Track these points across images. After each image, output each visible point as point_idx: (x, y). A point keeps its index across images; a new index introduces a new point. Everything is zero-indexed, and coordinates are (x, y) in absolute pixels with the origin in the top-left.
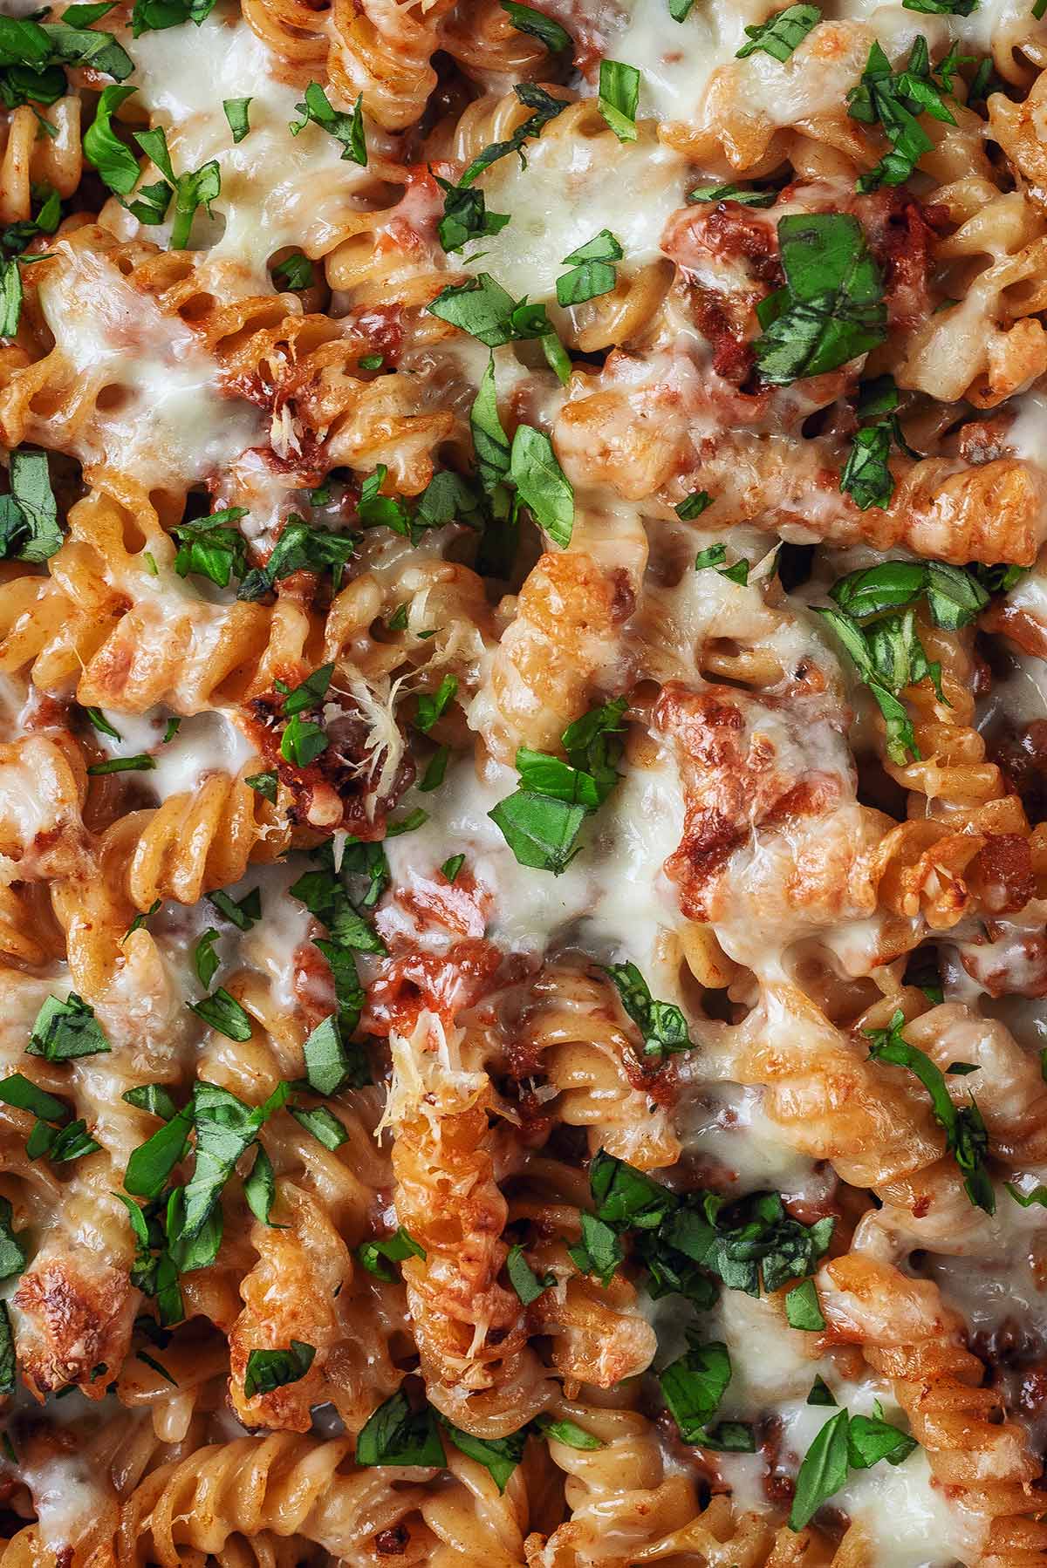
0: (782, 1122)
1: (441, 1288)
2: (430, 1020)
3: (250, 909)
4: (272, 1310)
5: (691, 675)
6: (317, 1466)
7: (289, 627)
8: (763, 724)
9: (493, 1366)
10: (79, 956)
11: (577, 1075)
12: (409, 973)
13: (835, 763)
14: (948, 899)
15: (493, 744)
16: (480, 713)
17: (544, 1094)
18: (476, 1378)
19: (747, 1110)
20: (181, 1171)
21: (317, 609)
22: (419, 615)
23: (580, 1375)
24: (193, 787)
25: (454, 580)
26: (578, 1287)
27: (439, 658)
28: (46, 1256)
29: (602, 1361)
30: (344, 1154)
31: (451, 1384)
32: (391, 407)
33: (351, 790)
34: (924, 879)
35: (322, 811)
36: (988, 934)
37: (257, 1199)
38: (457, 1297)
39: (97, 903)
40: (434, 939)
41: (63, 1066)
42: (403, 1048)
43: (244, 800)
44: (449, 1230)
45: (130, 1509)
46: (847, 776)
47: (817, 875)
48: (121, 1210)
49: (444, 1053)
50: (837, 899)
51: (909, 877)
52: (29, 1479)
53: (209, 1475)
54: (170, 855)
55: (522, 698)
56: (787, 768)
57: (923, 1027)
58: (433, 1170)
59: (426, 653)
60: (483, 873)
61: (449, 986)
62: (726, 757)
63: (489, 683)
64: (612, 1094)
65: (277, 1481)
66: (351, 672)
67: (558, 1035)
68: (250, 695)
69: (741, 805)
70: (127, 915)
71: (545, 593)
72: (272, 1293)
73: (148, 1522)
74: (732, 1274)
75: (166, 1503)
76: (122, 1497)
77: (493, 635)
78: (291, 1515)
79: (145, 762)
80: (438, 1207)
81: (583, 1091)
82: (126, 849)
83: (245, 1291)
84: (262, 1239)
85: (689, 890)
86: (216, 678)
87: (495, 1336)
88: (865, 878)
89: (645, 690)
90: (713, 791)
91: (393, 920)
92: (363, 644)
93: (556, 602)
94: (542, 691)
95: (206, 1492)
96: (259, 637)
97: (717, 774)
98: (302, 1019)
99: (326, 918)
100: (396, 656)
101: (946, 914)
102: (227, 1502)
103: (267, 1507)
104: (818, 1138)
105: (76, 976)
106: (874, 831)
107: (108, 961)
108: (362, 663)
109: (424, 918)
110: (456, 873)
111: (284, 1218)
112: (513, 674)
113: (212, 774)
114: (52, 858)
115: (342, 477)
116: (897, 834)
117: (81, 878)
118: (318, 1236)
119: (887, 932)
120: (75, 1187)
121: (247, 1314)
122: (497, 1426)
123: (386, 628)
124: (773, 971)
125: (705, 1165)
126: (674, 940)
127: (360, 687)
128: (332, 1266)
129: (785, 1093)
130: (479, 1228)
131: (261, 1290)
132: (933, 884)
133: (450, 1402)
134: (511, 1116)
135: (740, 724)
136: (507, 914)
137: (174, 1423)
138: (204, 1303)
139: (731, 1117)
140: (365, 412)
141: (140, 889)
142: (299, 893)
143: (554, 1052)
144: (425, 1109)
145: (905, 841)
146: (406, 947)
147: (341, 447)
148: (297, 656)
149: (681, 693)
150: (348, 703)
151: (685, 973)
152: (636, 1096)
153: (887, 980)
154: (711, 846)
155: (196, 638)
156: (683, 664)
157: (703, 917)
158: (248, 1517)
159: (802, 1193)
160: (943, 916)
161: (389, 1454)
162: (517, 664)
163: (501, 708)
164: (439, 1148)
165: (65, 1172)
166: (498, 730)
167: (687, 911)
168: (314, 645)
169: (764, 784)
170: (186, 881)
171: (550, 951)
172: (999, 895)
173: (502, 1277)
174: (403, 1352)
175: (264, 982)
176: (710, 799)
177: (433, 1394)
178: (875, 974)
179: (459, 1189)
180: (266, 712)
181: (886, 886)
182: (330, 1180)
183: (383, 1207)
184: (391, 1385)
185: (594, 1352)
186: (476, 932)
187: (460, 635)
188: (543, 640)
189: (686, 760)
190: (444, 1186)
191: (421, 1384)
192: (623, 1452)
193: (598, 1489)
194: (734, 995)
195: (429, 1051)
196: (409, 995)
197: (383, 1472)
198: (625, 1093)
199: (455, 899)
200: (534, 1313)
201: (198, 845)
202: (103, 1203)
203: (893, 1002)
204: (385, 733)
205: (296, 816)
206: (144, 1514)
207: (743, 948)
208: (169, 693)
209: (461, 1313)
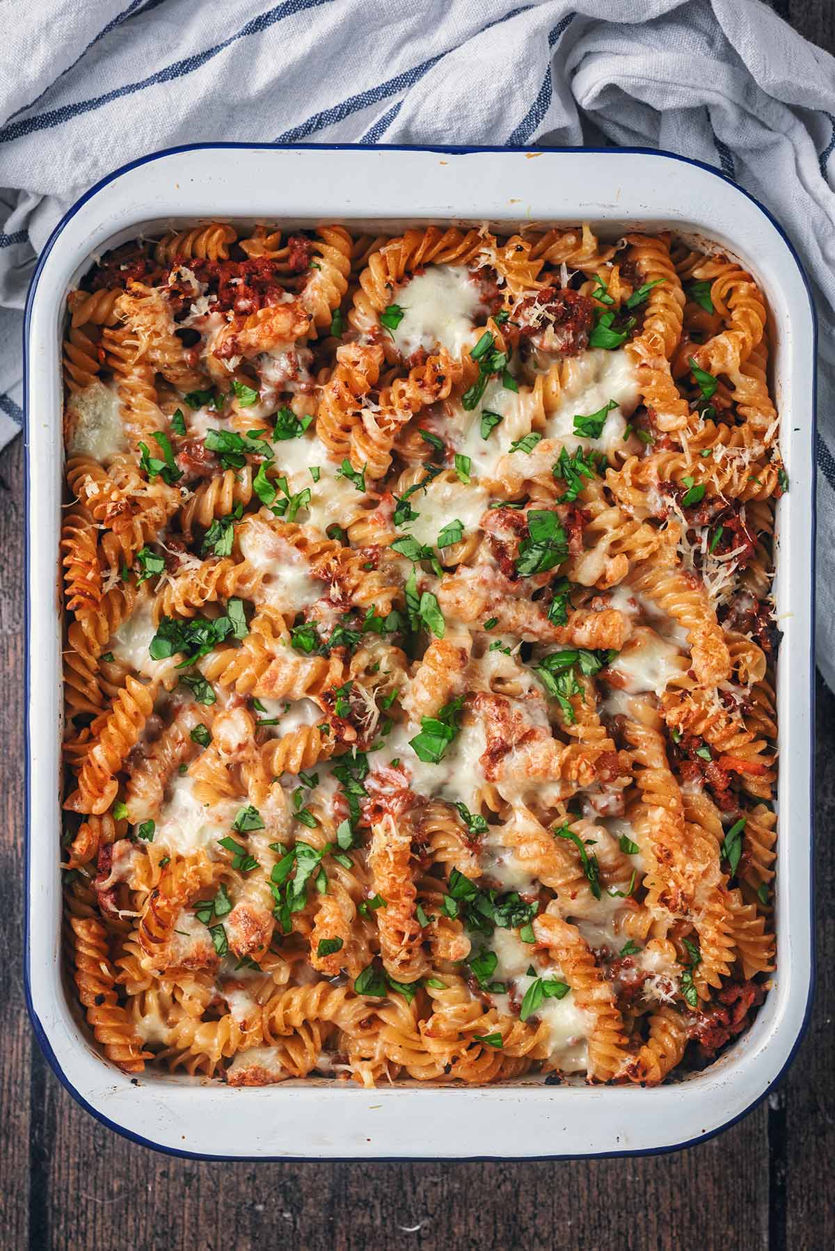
0: (523, 860)
1: (392, 918)
2: (388, 818)
3: (315, 780)
4: (327, 925)
5: (489, 690)
6: (338, 994)
7: (337, 667)
8: (517, 707)
9: (409, 952)
10: (253, 793)
11: (442, 842)
12: (378, 802)
13: (543, 724)
14: (589, 773)
15: (412, 715)
16: (407, 704)
17: (428, 850)
18: (404, 955)
19: (507, 858)
20: (291, 875)
21: (346, 662)
22: (384, 665)
23: (443, 956)
24: (296, 731)
25: (396, 653)
26: (442, 923)
27: (391, 682)
28: (240, 905)
29: (451, 950)
30: (352, 871)
31: (392, 959)
32: (376, 583)
33: (360, 729)
34: (579, 765)
35: (349, 735)
36: (602, 790)
37: (321, 885)
38: (399, 921)
39: (260, 772)
40: (387, 790)
41: (243, 834)
42: (378, 828)
43: (316, 734)
44: (396, 895)
45: (266, 1009)
46: (549, 729)
47: (538, 762)
48: (268, 888)
49: (394, 830)
50: (546, 772)
51: (573, 764)
52: (227, 998)
53: (297, 997)
54: (288, 755)
55: (424, 695)
56: (526, 723)
57: (575, 827)
58: (389, 873)
59: (385, 681)
60: (408, 765)
61: (396, 806)
62: (503, 718)
63: (410, 692)
64: (456, 849)
65: (323, 1000)
66: (359, 685)
67: (434, 827)
68: (321, 691)
69: (510, 736)
70: (271, 778)
71: (434, 655)
72: (328, 919)
73: (274, 1013)
74: (500, 921)
75: (281, 1006)
76: (262, 1006)
77: (412, 676)
78: (328, 1012)
79: (276, 722)
80: (392, 887)
81: (445, 848)
82: (270, 753)
83: (316, 919)
84: (322, 900)
85: (489, 768)
86: (309, 684)
87: (412, 938)
88: (557, 764)
89: (471, 696)
90: (497, 730)
91: (371, 783)
92: (362, 676)
93: (439, 658)
94: (432, 693)
95: (297, 1001)
96: (326, 670)
97: (500, 725)
98: (336, 820)
99: (345, 783)
100: (375, 681)
101: (588, 779)
102: (304, 1007)
103: (319, 1009)
104: (535, 865)
105: (252, 800)
106: (560, 748)
107: (264, 794)
108: (363, 682)
109: (384, 782)
110: (396, 765)
111: (331, 892)
112: (421, 687)
113: (301, 726)
114: (243, 753)
115: (356, 611)
116: (569, 748)
117: (254, 761)
118: (345, 900)
119: (563, 789)
120: (249, 881)
121: (317, 928)
122: (408, 977)
123: (371, 671)
124: (518, 803)
125: (490, 879)
126: (480, 792)
127: (363, 691)
128: (349, 912)
129: (523, 848)
130: (407, 895)
131: (322, 919)
132: (583, 766)
133: (392, 967)
134: (417, 857)
135: (508, 706)
136: (417, 780)
137: (283, 977)
138: (299, 926)
139: (501, 861)
140: (367, 585)
141: (277, 767)
142: (334, 774)
143: (433, 834)
144: (388, 849)
145: (572, 751)
146: (376, 794)
147: (357, 598)
148: (340, 677)
149: (485, 696)
150: (358, 696)
151: (484, 805)
152: (466, 850)
153: (561, 808)
154: (498, 751)
155: (302, 669)
156: (485, 685)
157: (494, 780)
158: (312, 1012)
159: (527, 892)
160: (586, 780)
161: (368, 990)
162: (423, 682)
163: (416, 701)
164: (392, 864)
165: (245, 876)
166: (414, 710)
167: (487, 778)
168: (346, 673)
169: (518, 728)
170: (294, 764)
171: (431, 797)
172: (607, 774)
173: (415, 916)
174: (374, 947)
175: (320, 808)
176: (497, 734)
177: (385, 963)
178: (557, 806)
179: (399, 880)
180: (328, 696)
181: (565, 767)
182: (347, 880)
183: (368, 891)
184: (369, 960)
185: (448, 947)
186: (405, 785)
187: (399, 673)
188: (433, 673)
189: (487, 720)
190: (394, 879)
191: (381, 959)
192: (456, 990)
193: (445, 1004)
194: (501, 817)
195: (388, 830)
196: (378, 811)
197: (362, 998)
198: (461, 849)
199: (395, 774)
200: (425, 931)
201: (299, 750)
202: (261, 886)
203: (564, 819)
204: (372, 707)
205: (338, 739)
206: (271, 1011)
207: (509, 793)
208: (290, 690)
209: (400, 927)
